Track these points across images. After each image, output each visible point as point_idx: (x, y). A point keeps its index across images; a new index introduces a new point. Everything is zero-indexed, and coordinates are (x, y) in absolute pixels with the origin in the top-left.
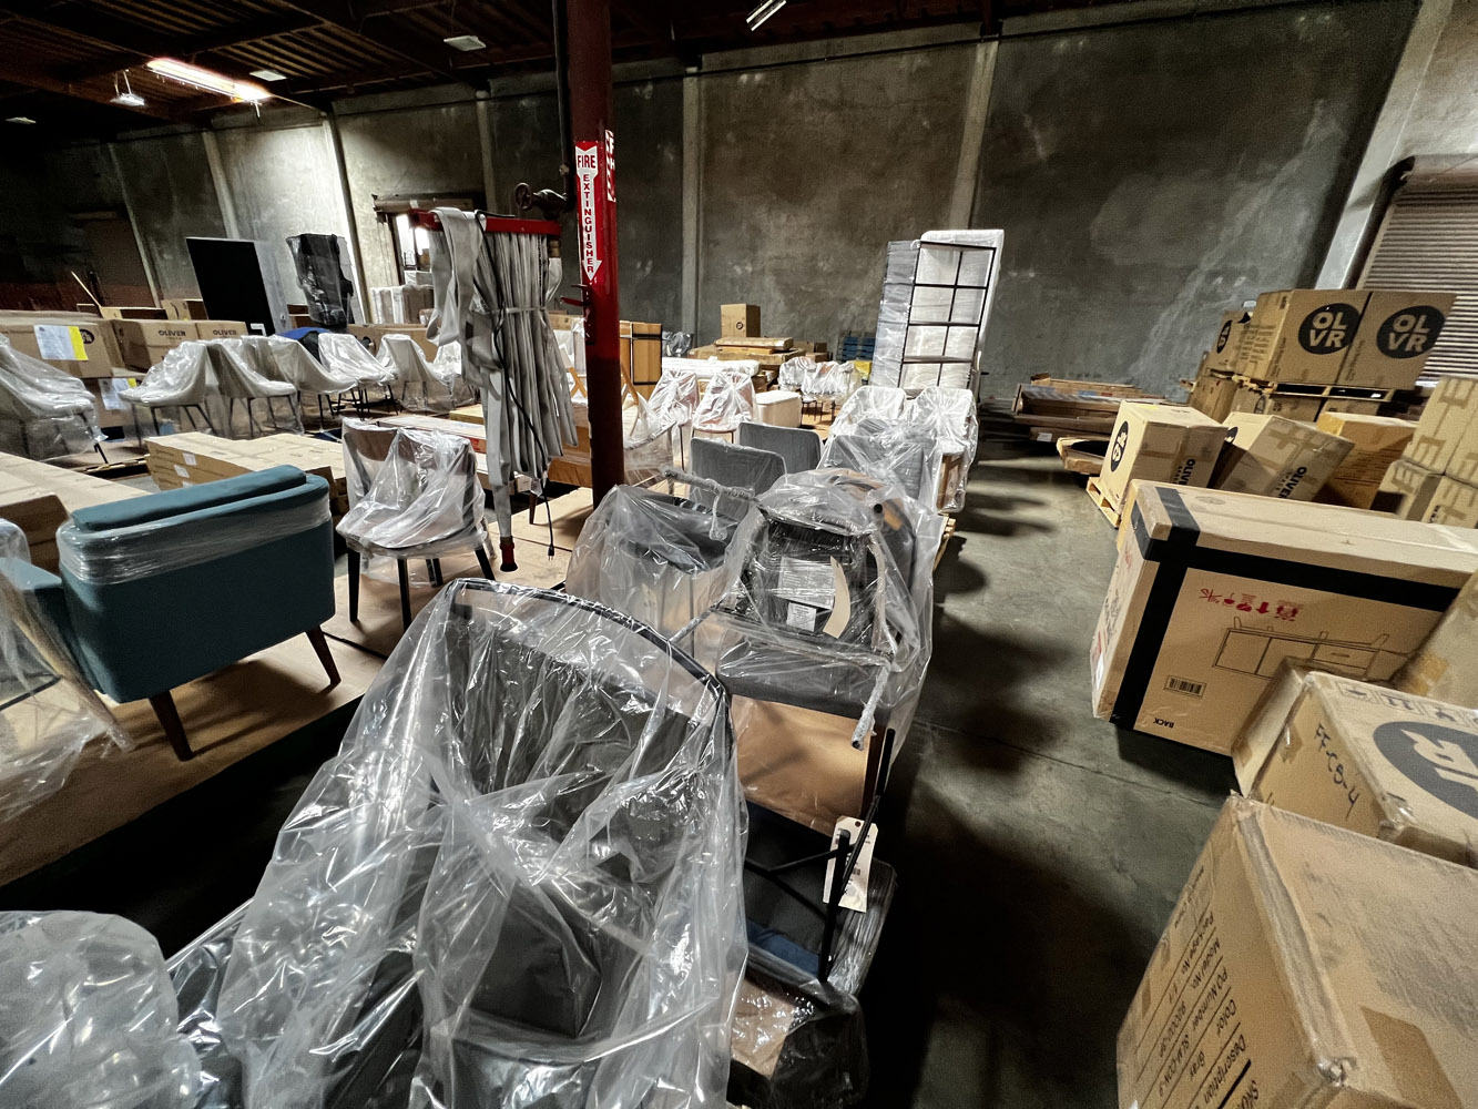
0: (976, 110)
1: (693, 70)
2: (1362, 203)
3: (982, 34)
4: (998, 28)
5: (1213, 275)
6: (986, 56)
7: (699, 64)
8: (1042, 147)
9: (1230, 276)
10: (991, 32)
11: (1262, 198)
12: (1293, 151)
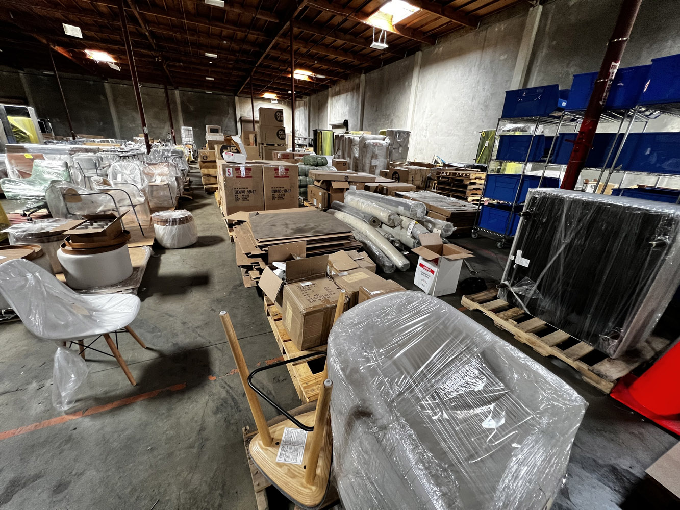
0: (178, 100)
1: (106, 81)
2: (238, 122)
3: (175, 88)
4: (178, 88)
5: (225, 131)
6: (177, 92)
7: (107, 80)
8: (192, 108)
9: (227, 131)
10: (176, 88)
11: (227, 120)
12: (228, 114)
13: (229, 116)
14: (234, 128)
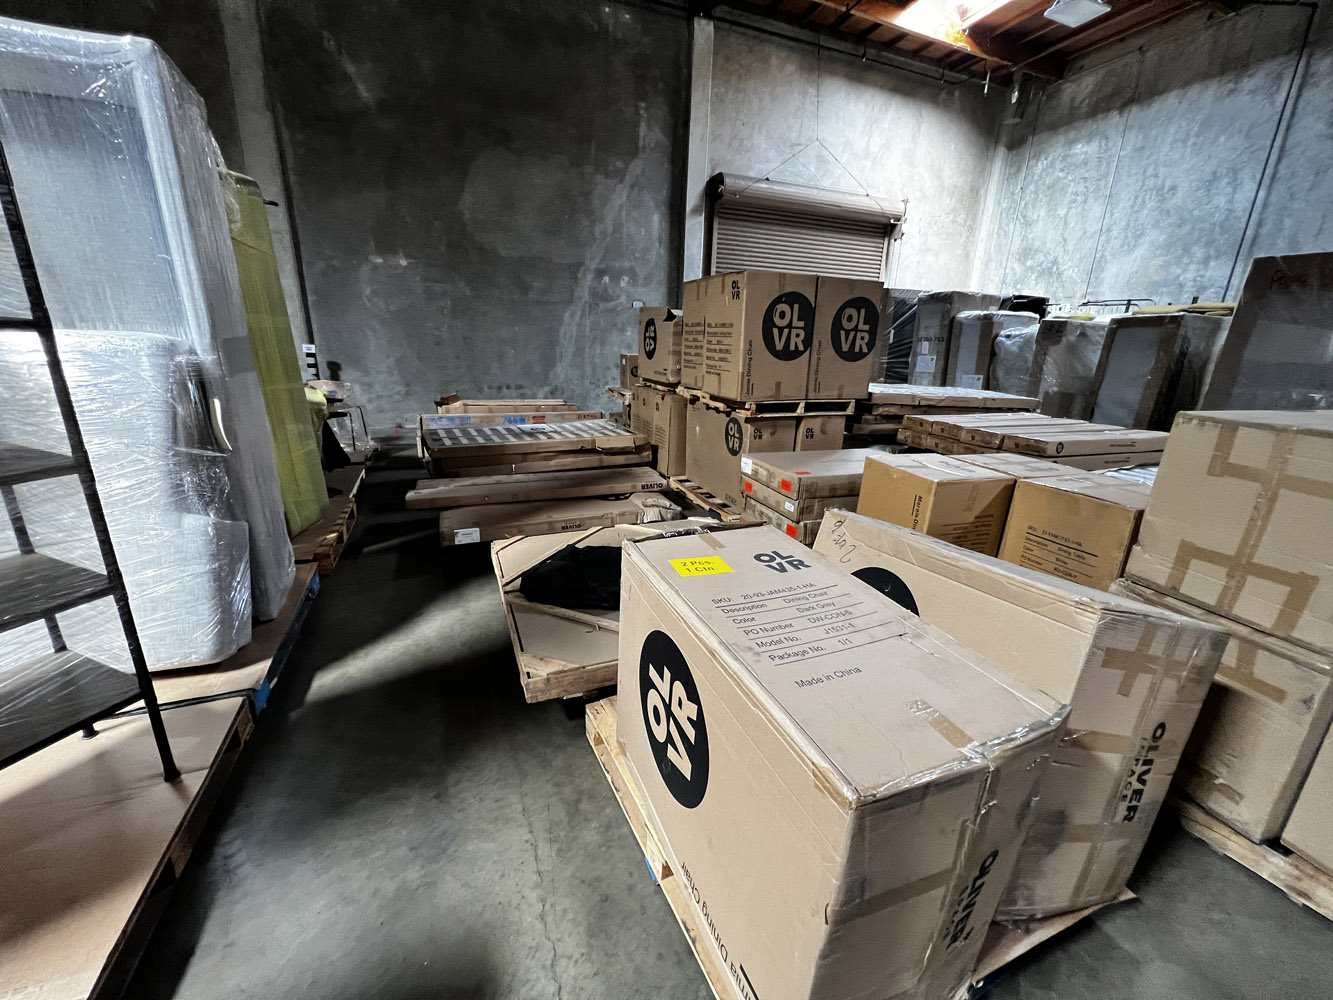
2: (695, 211)
5: (600, 273)
8: (363, 86)
11: (620, 196)
12: (633, 151)
13: (637, 166)
14: (658, 253)
